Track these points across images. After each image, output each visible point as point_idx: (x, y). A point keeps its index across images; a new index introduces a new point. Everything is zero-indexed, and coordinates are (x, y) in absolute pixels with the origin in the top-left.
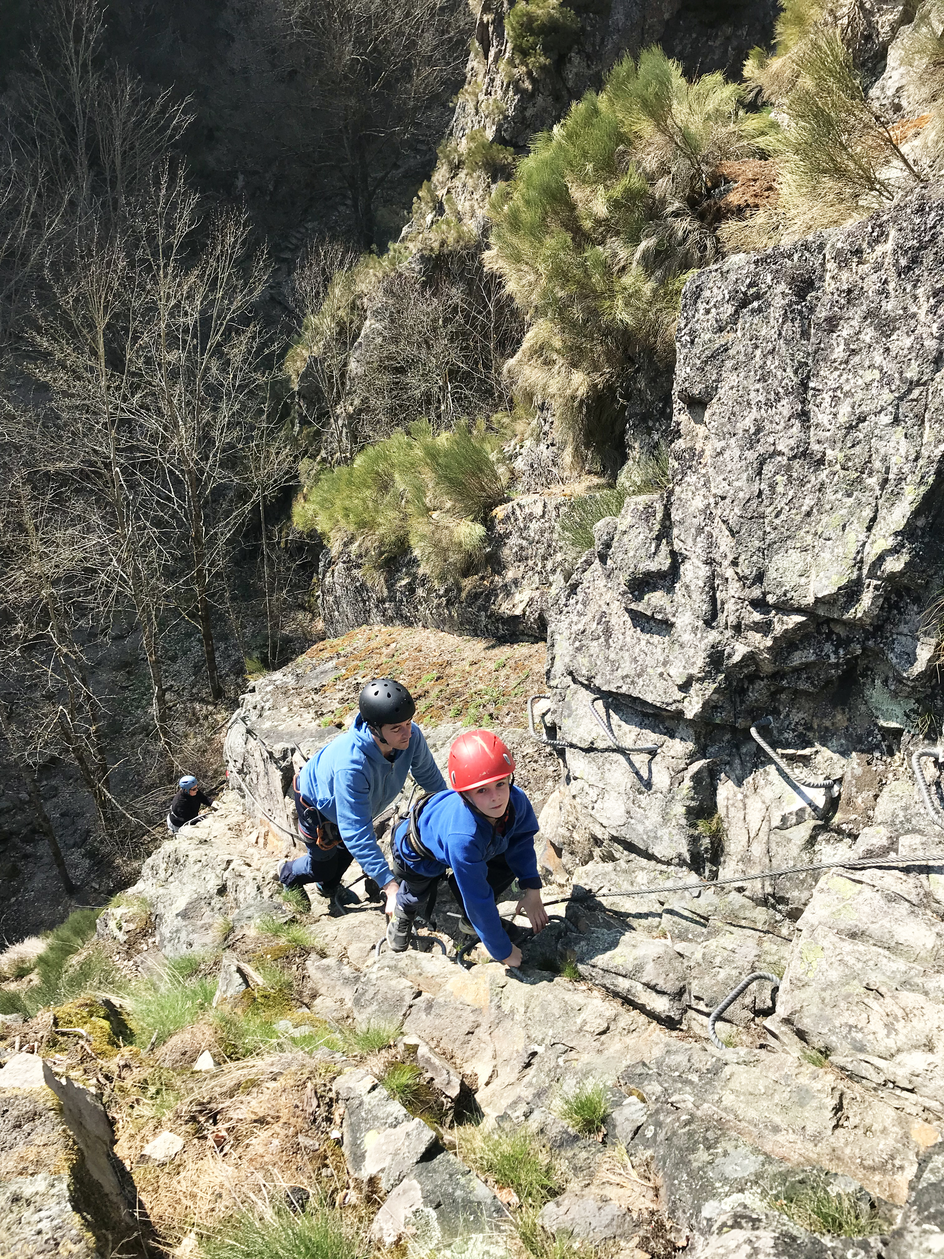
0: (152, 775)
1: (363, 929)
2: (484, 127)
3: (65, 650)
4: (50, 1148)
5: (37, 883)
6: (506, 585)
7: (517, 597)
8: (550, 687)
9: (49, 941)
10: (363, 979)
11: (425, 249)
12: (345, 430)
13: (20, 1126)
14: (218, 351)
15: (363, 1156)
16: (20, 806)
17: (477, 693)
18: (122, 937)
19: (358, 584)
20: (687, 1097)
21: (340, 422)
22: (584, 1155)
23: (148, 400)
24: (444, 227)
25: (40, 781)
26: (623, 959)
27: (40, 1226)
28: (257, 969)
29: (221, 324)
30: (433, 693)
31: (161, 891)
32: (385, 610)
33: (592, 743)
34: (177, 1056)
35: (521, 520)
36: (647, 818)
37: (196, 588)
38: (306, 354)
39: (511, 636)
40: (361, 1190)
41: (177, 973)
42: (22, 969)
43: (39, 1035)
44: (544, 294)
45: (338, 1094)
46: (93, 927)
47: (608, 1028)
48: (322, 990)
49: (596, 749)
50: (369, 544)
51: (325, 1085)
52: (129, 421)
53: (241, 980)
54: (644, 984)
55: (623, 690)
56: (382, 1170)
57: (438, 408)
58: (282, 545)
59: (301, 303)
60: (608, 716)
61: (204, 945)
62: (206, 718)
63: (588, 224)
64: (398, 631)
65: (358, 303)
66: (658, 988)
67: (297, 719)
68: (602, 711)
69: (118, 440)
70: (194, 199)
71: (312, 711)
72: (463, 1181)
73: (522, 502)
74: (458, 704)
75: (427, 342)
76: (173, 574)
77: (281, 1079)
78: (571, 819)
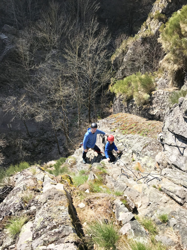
0: (76, 135)
1: (116, 172)
2: (159, 10)
3: (64, 110)
4: (65, 202)
5: (54, 151)
6: (153, 108)
7: (155, 111)
8: (163, 131)
9: (56, 162)
10: (116, 182)
11: (142, 36)
12: (121, 72)
13: (59, 196)
14: (99, 55)
15: (119, 216)
16: (53, 137)
17: (144, 129)
18: (70, 164)
19: (121, 104)
20: (185, 220)
21: (120, 71)
22: (163, 227)
23: (84, 64)
24: (147, 32)
25: (57, 133)
26: (172, 189)
27: (63, 215)
28: (97, 175)
29: (100, 49)
30: (134, 128)
31: (78, 157)
32: (126, 110)
33: (171, 144)
34: (82, 189)
35: (158, 94)
36: (181, 161)
37: (89, 101)
38: (115, 56)
39: (152, 118)
40: (118, 223)
41: (81, 173)
42: (51, 166)
43: (59, 180)
44: (171, 48)
45: (115, 204)
46: (65, 161)
47: (167, 202)
48: (108, 182)
49: (171, 145)
50: (125, 96)
51: (112, 201)
52: (80, 67)
53: (94, 177)
54: (176, 195)
55: (180, 134)
56: (123, 220)
57: (141, 69)
58: (106, 94)
59: (116, 46)
60: (175, 139)
61: (84, 168)
62: (87, 126)
63: (183, 33)
64: (128, 114)
65: (127, 47)
66: (179, 196)
67: (106, 129)
68: (174, 138)
69: (78, 71)
70: (98, 24)
71: (109, 128)
72: (139, 226)
73: (159, 91)
74: (139, 131)
75: (140, 56)
76: (85, 97)
77: (104, 198)
78: (163, 158)
